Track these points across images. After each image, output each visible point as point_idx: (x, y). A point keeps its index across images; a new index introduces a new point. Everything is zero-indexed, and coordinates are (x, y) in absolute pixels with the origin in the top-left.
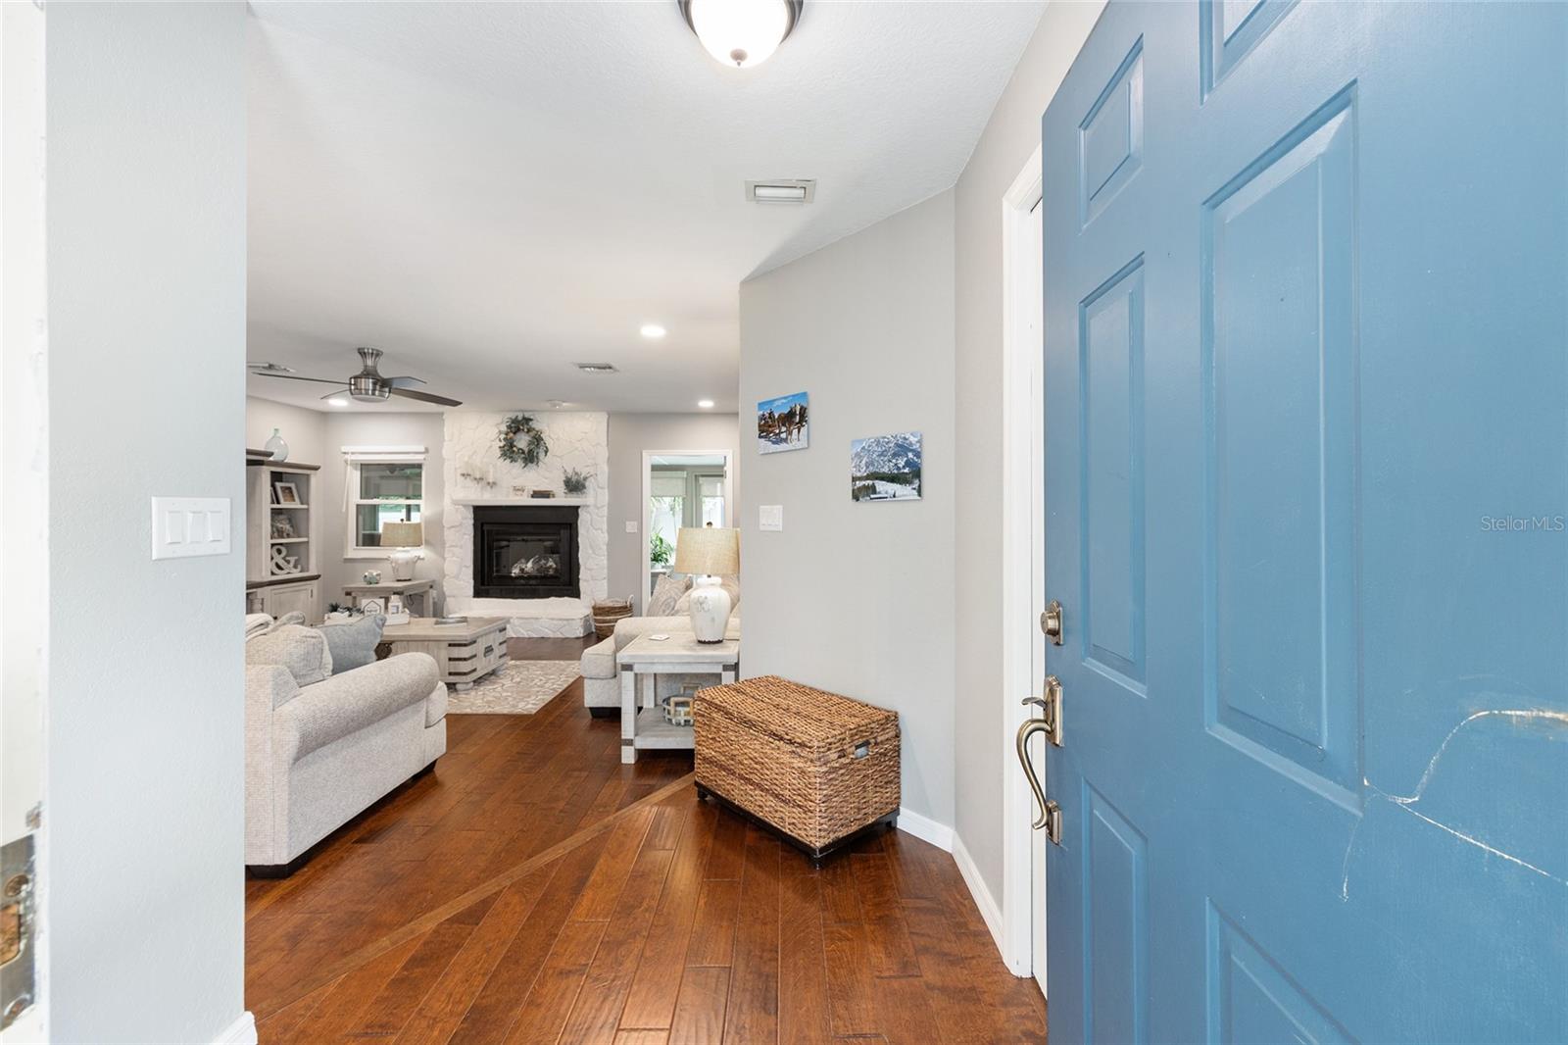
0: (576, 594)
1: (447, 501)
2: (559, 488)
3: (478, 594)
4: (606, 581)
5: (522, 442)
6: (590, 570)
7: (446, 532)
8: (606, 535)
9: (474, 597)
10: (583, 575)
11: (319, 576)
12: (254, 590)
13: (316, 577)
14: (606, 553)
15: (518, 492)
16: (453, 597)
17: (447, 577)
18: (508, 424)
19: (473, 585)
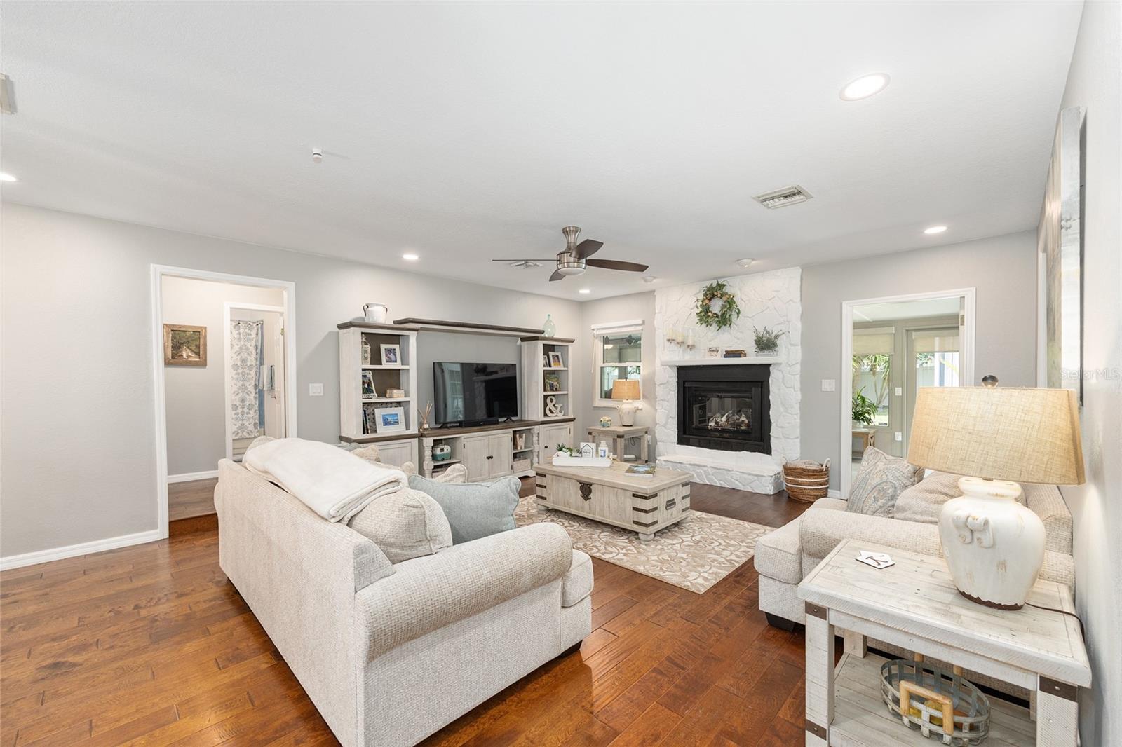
0: (767, 450)
1: (658, 363)
2: (749, 346)
3: (680, 441)
4: (799, 440)
5: (716, 306)
6: (782, 427)
7: (657, 389)
8: (799, 393)
9: (678, 444)
10: (774, 432)
11: (575, 419)
12: (533, 427)
13: (572, 420)
14: (799, 412)
15: (712, 353)
16: (663, 441)
17: (658, 425)
18: (705, 292)
19: (677, 433)
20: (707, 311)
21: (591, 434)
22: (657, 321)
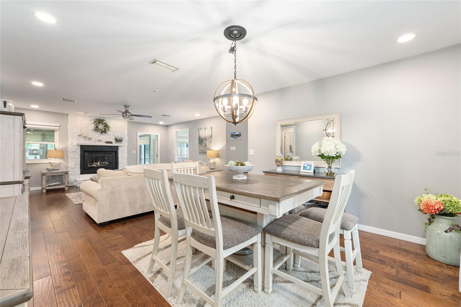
1: (69, 144)
2: (113, 141)
3: (82, 173)
5: (101, 127)
6: (122, 164)
8: (127, 154)
9: (80, 174)
14: (127, 159)
15: (99, 142)
16: (73, 175)
17: (69, 168)
18: (95, 120)
19: (80, 170)
20: (97, 127)
21: (45, 175)
22: (69, 126)
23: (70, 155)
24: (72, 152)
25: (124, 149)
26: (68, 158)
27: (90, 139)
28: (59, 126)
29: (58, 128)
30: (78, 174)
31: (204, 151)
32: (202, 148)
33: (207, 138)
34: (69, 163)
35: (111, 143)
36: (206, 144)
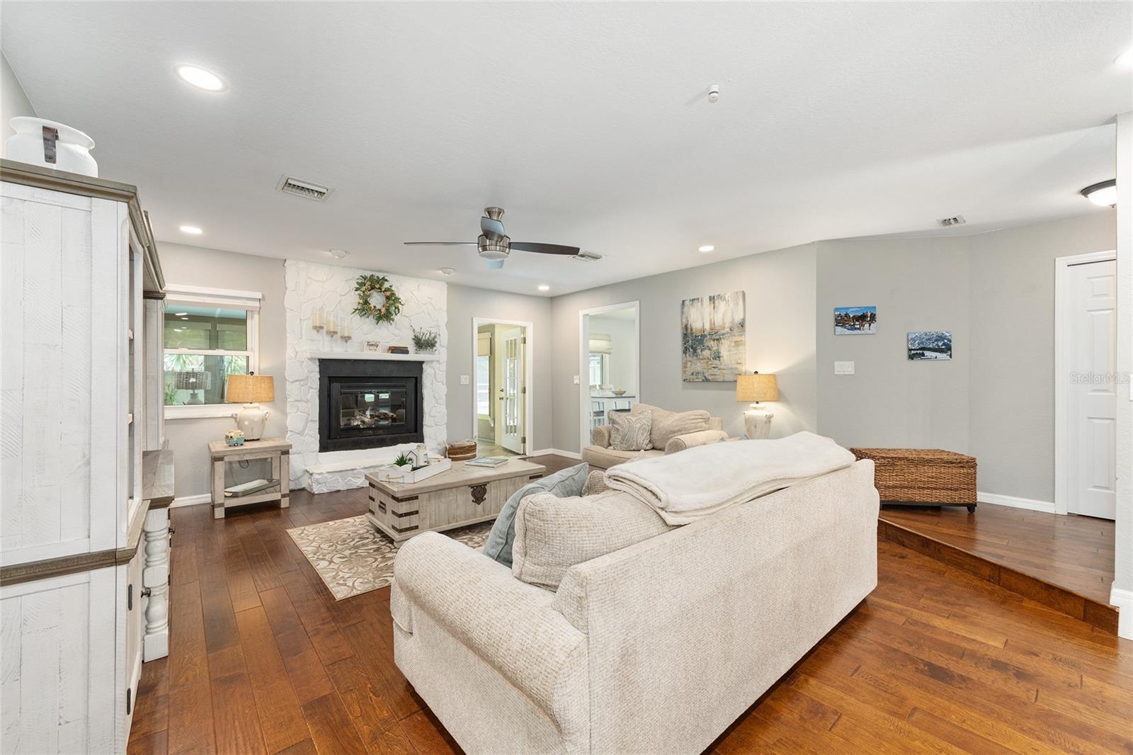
0: (421, 439)
2: (410, 345)
3: (324, 448)
4: (445, 426)
5: (377, 300)
6: (434, 417)
8: (445, 387)
9: (319, 452)
10: (426, 422)
14: (445, 402)
15: (371, 348)
16: (299, 453)
17: (289, 433)
18: (360, 281)
19: (318, 439)
20: (366, 302)
21: (221, 459)
22: (289, 301)
23: (292, 390)
24: (297, 381)
25: (437, 371)
26: (285, 400)
27: (346, 339)
28: (260, 297)
29: (257, 304)
30: (313, 452)
31: (710, 378)
32: (699, 366)
33: (722, 332)
34: (289, 417)
35: (404, 351)
36: (719, 353)
